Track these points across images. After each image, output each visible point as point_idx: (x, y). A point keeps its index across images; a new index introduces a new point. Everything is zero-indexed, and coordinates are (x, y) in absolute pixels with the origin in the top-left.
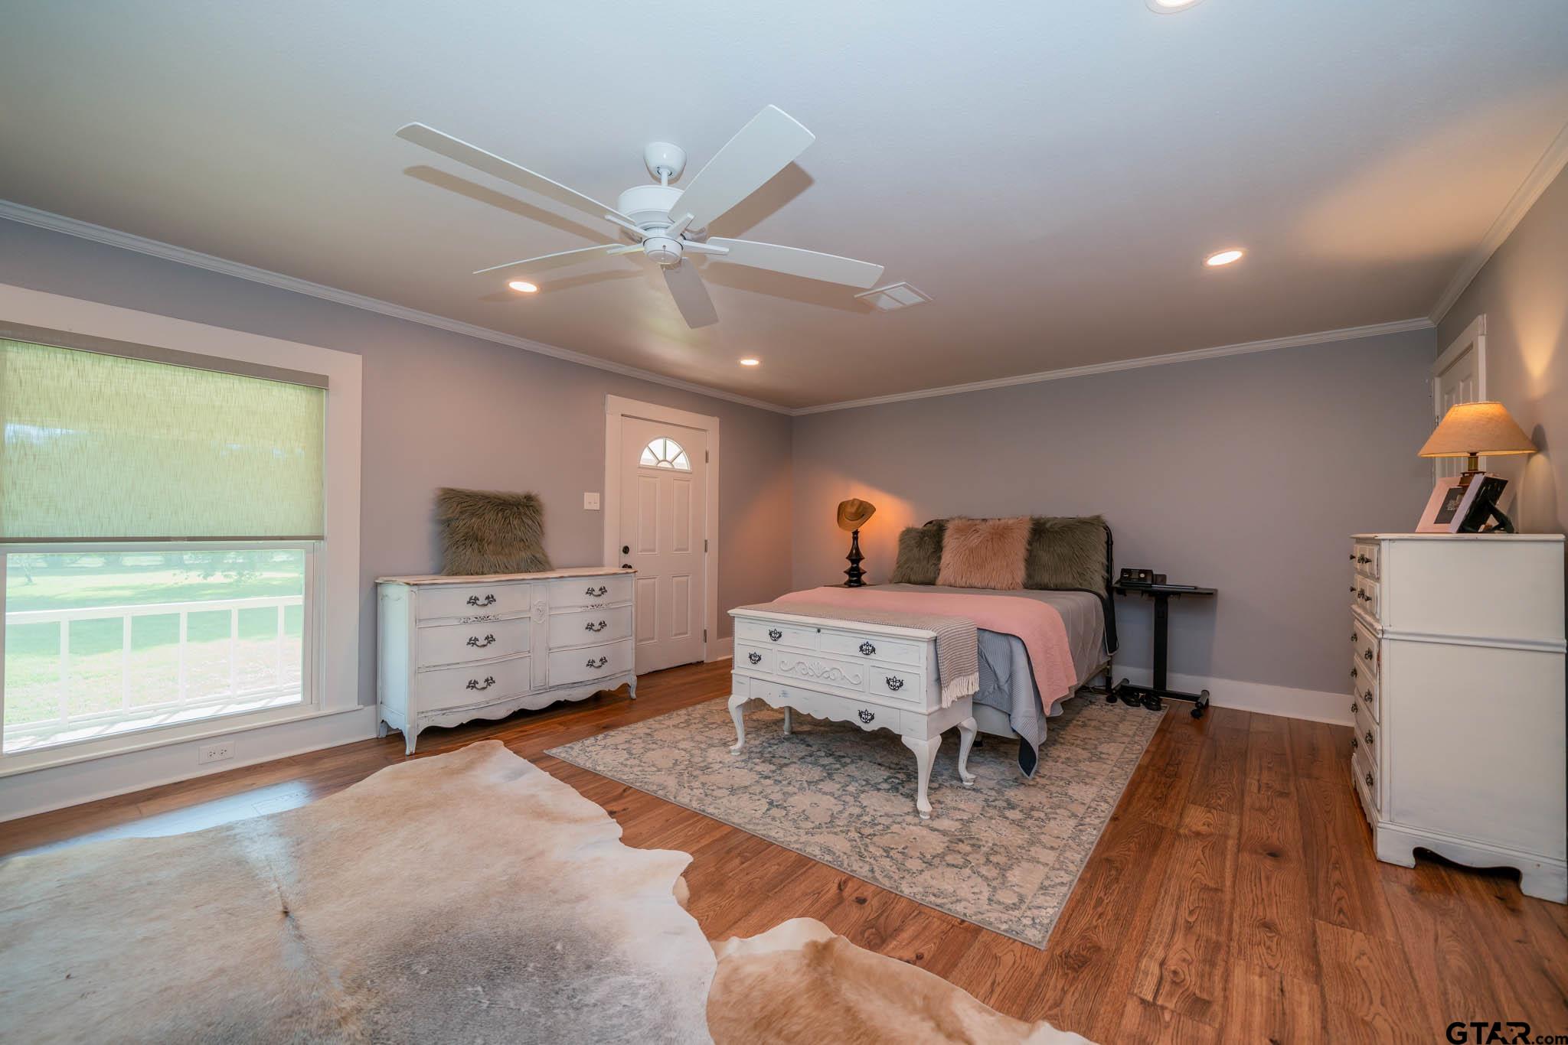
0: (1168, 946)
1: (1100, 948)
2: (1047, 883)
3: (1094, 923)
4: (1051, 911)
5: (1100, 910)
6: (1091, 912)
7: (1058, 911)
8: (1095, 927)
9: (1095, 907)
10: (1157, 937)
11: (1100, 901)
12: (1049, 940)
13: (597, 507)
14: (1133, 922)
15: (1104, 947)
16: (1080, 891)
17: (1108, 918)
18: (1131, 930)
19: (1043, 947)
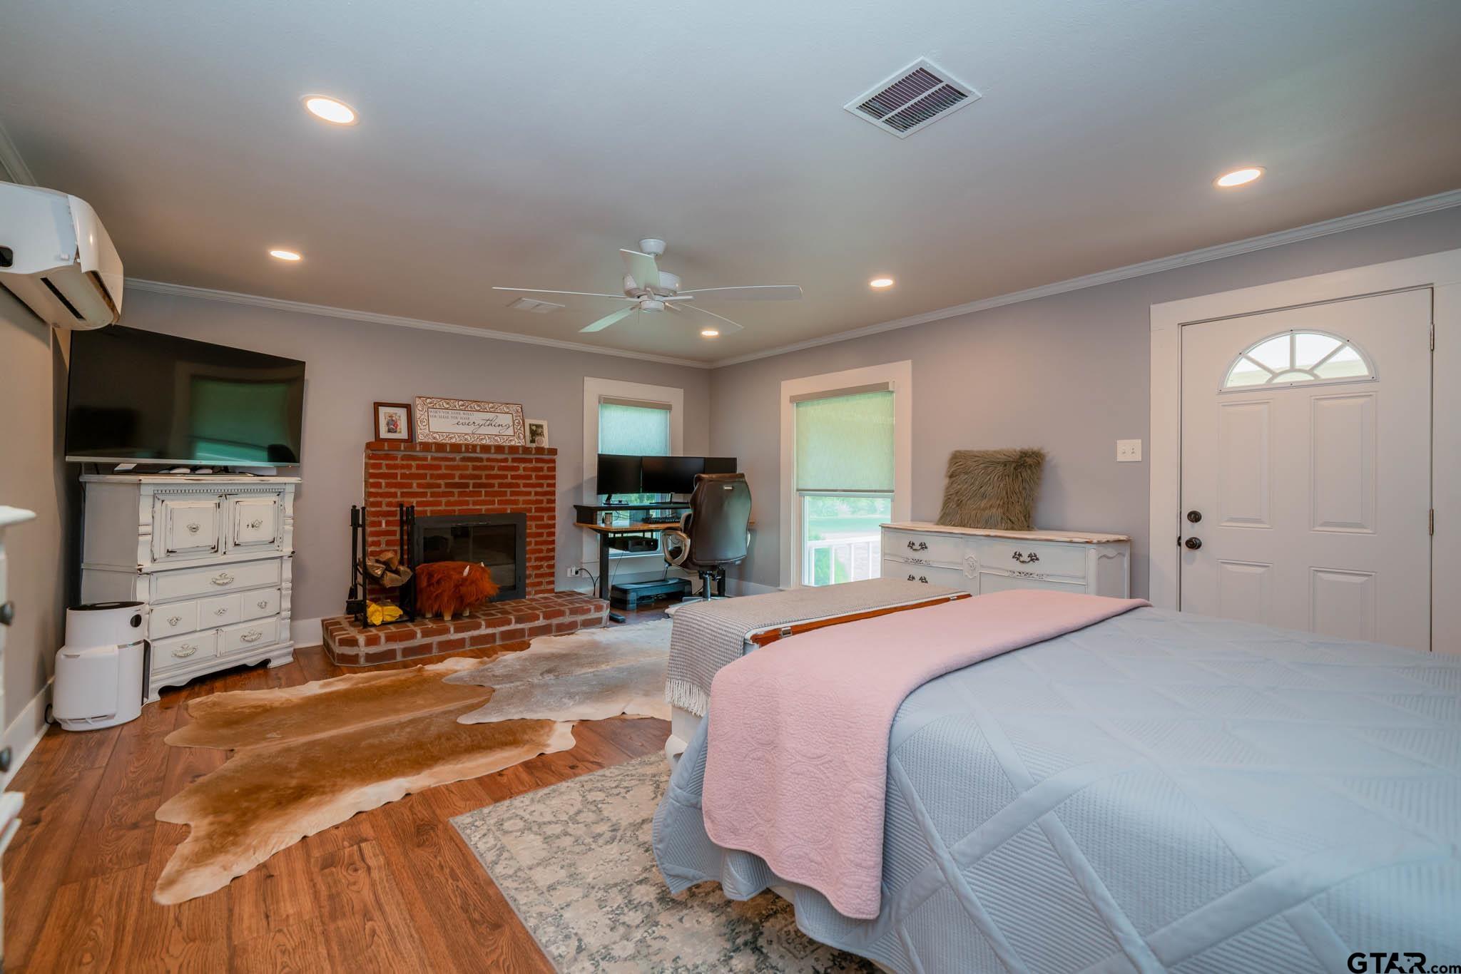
0: (373, 884)
1: (418, 846)
2: (506, 855)
3: (439, 858)
4: (475, 839)
5: (447, 871)
6: (451, 864)
7: (471, 844)
8: (436, 857)
9: (452, 870)
10: (387, 885)
11: (455, 877)
12: (453, 827)
13: (1138, 457)
14: (413, 882)
15: (416, 850)
16: (478, 872)
17: (434, 870)
18: (410, 875)
19: (451, 820)
